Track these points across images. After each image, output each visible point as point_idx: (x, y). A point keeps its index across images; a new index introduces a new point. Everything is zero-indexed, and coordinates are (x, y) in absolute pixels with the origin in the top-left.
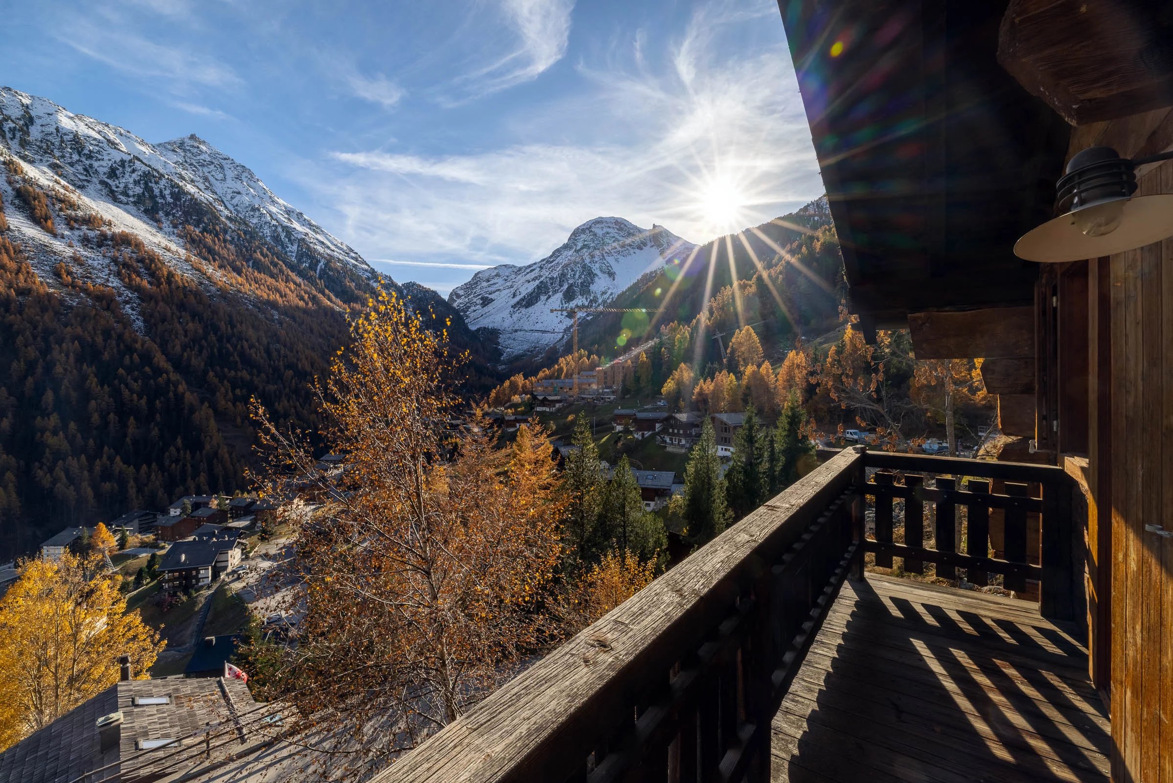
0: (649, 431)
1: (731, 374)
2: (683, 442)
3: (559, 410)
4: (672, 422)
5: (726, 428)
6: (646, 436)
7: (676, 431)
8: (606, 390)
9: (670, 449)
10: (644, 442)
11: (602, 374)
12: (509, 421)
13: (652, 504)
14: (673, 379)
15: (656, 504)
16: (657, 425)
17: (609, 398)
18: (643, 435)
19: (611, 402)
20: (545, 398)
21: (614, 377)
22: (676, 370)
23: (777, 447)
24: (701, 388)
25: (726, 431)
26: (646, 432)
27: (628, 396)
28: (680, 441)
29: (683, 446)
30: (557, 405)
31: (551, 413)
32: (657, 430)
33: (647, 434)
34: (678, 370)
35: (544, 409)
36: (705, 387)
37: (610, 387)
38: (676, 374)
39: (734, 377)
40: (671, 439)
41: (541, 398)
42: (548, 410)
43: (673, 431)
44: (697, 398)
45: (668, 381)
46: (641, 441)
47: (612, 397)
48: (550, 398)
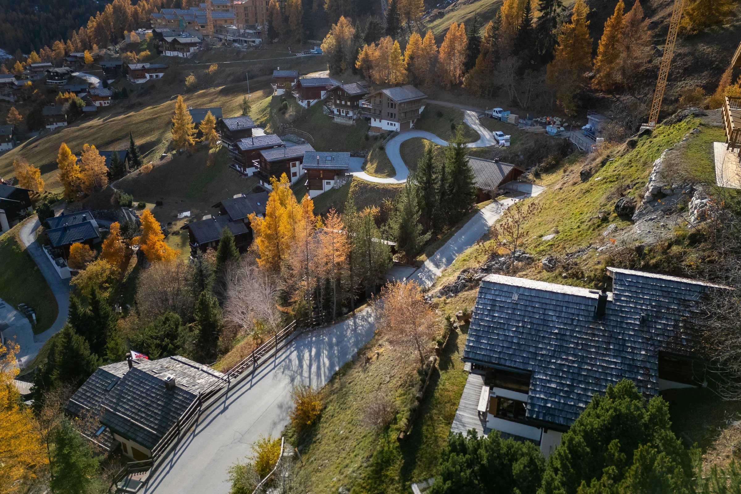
0: (314, 99)
1: (396, 42)
2: (351, 114)
3: (195, 55)
4: (340, 93)
5: (392, 104)
6: (312, 104)
7: (343, 103)
8: (247, 31)
9: (337, 120)
10: (311, 110)
11: (242, 10)
12: (135, 70)
13: (332, 182)
14: (332, 34)
15: (335, 183)
16: (323, 93)
17: (254, 42)
18: (309, 103)
19: (256, 47)
20: (175, 41)
21: (256, 14)
22: (336, 24)
23: (447, 170)
24: (366, 54)
25: (392, 107)
26: (311, 101)
27: (276, 40)
28: (347, 113)
29: (350, 118)
30: (192, 49)
31: (186, 60)
32: (322, 98)
33: (313, 102)
34: (339, 24)
35: (175, 53)
36: (370, 52)
37: (253, 27)
38: (337, 28)
39: (398, 45)
40: (339, 111)
41: (169, 39)
42: (181, 55)
43: (341, 102)
44: (362, 65)
45: (328, 36)
46: (307, 110)
47: (258, 41)
48: (182, 40)
